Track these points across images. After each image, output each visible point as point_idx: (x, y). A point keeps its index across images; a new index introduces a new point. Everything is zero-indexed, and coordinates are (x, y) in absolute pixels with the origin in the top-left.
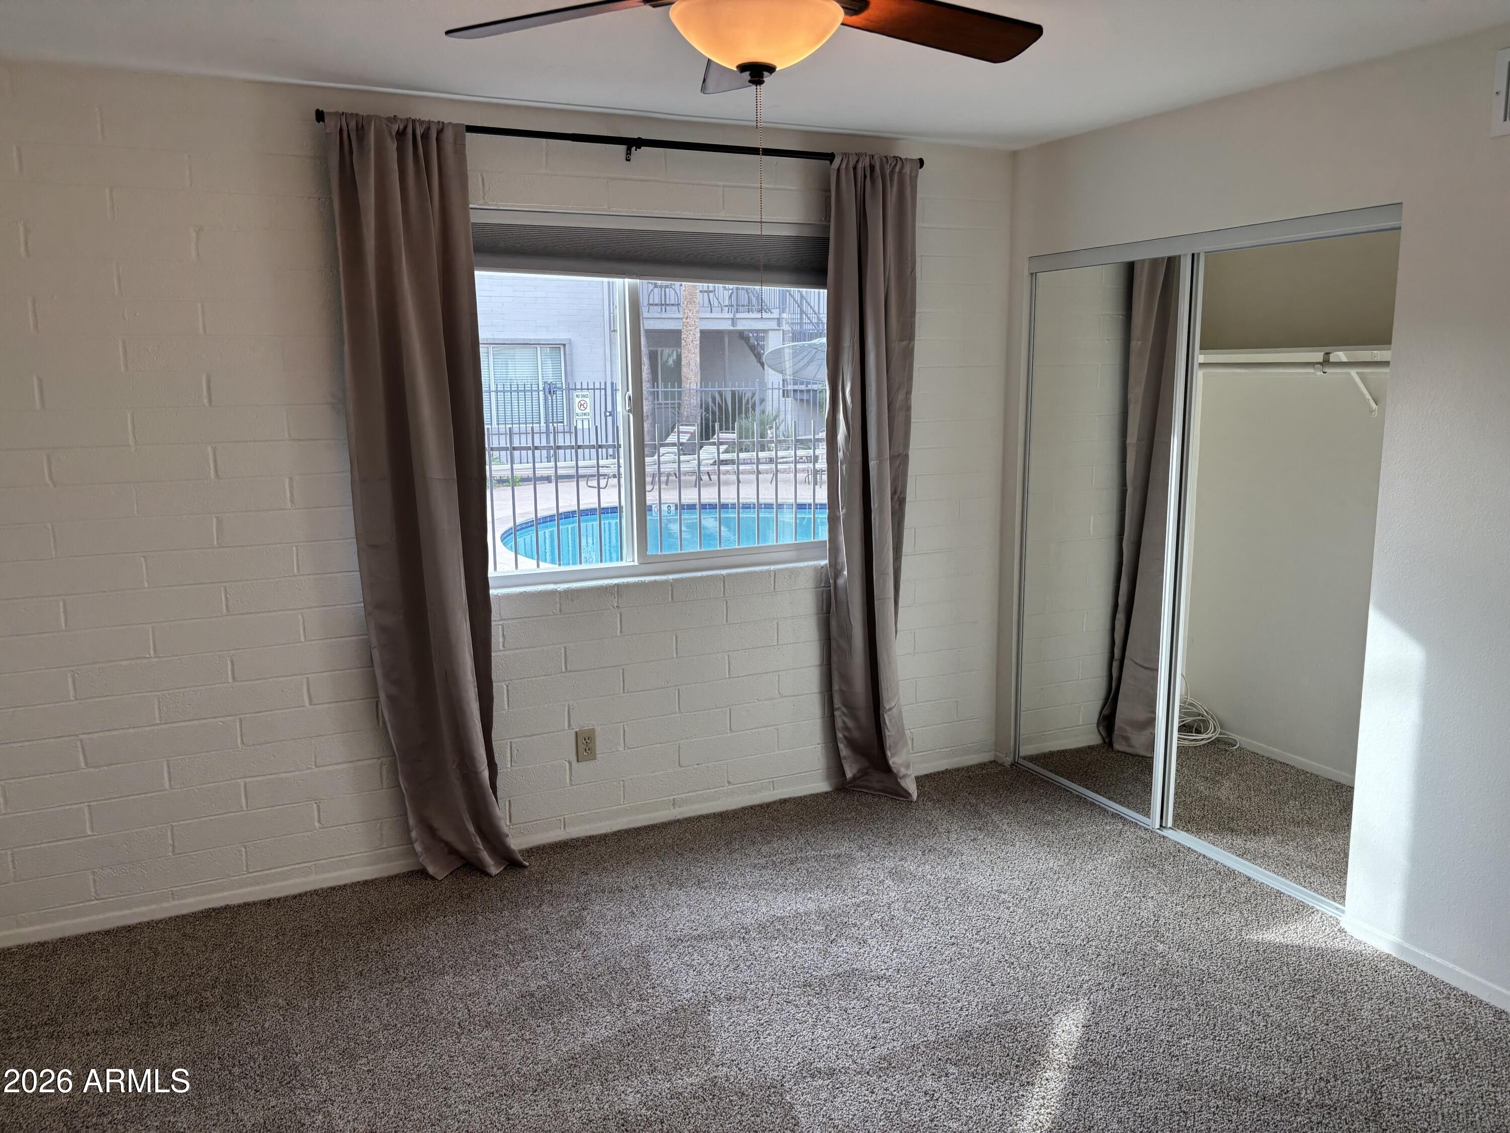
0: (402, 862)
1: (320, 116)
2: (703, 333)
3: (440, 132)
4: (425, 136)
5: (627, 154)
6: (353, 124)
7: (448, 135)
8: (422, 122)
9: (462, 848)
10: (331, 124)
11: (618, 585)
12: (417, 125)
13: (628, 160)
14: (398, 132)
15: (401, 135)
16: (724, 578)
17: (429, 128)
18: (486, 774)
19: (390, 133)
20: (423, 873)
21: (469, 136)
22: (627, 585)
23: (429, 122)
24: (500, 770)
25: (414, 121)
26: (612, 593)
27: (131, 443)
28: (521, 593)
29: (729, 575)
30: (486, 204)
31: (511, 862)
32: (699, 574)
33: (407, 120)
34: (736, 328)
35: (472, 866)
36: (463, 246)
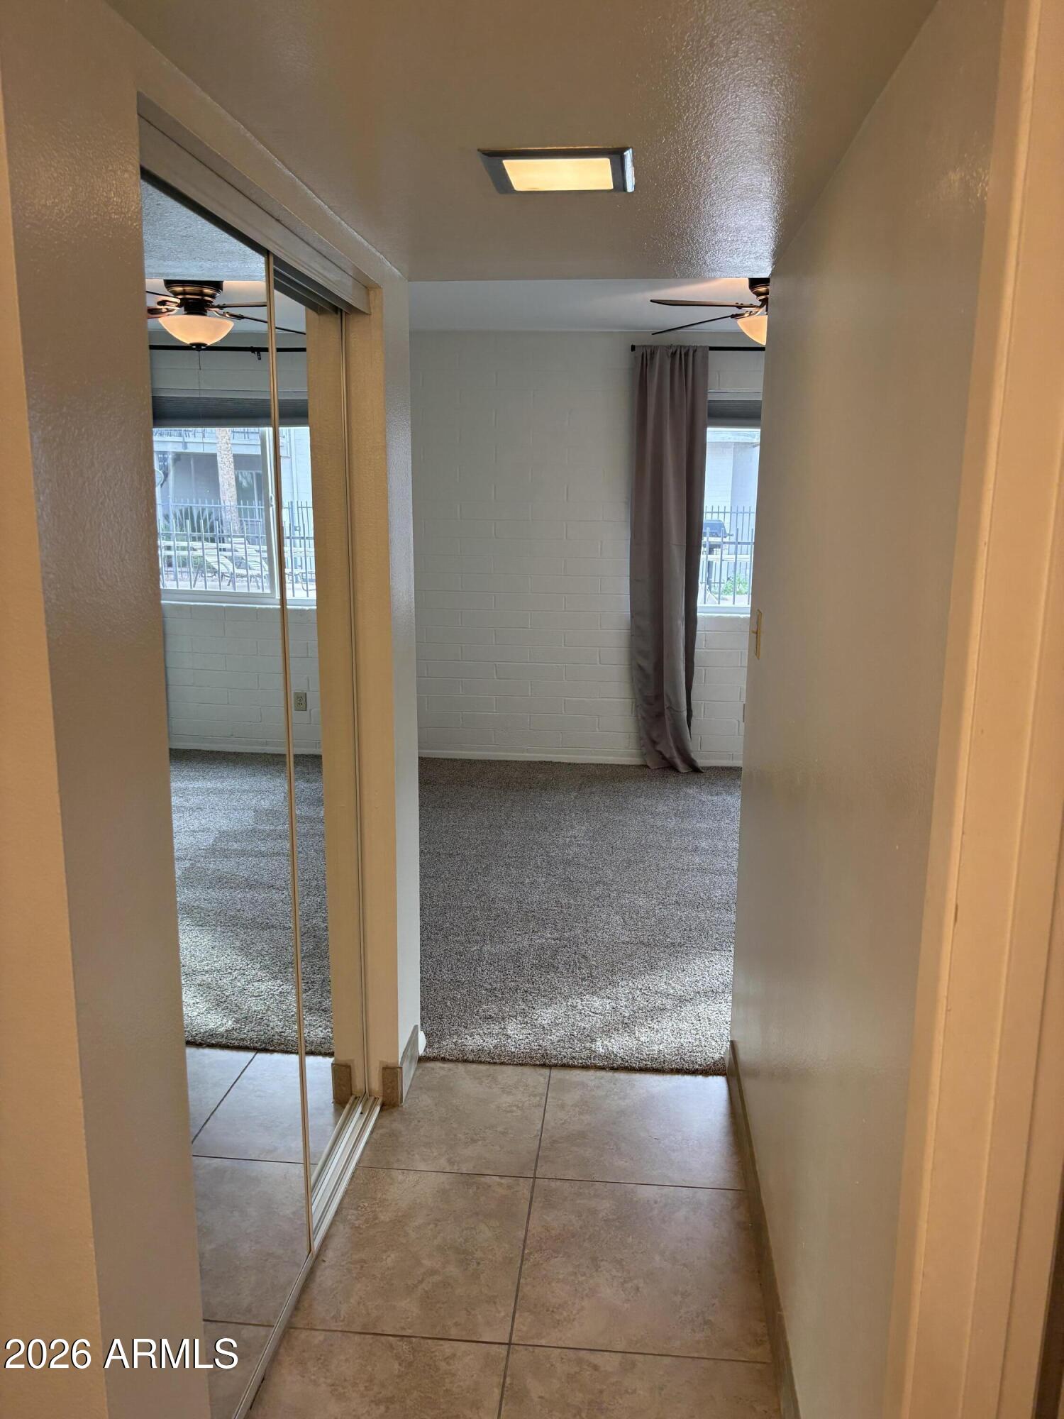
0: (637, 759)
1: (633, 348)
2: (214, 456)
3: (695, 351)
4: (687, 354)
6: (649, 351)
7: (699, 354)
8: (685, 347)
9: (667, 756)
10: (638, 352)
12: (682, 349)
14: (672, 353)
15: (674, 354)
17: (689, 350)
18: (685, 714)
19: (668, 355)
20: (647, 766)
21: (711, 352)
23: (689, 346)
24: (694, 713)
25: (681, 347)
30: (720, 389)
31: (695, 769)
33: (678, 346)
34: (186, 451)
35: (672, 767)
36: (702, 413)
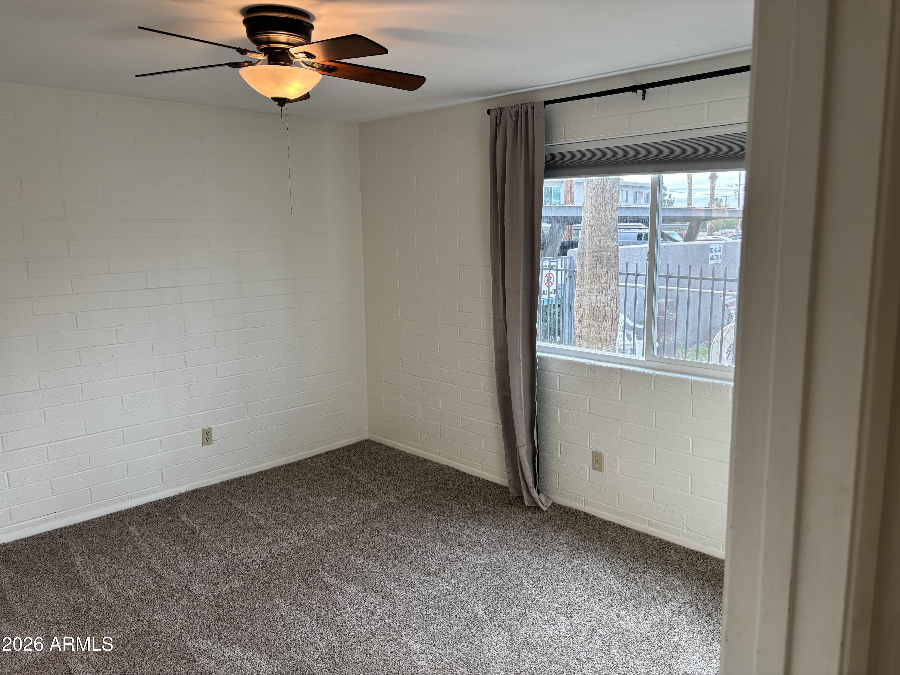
5: (643, 95)
8: (525, 105)
11: (620, 369)
13: (643, 99)
14: (515, 112)
15: (517, 113)
16: (692, 382)
22: (626, 371)
26: (616, 374)
27: (437, 264)
28: (568, 360)
29: (696, 382)
32: (675, 375)
